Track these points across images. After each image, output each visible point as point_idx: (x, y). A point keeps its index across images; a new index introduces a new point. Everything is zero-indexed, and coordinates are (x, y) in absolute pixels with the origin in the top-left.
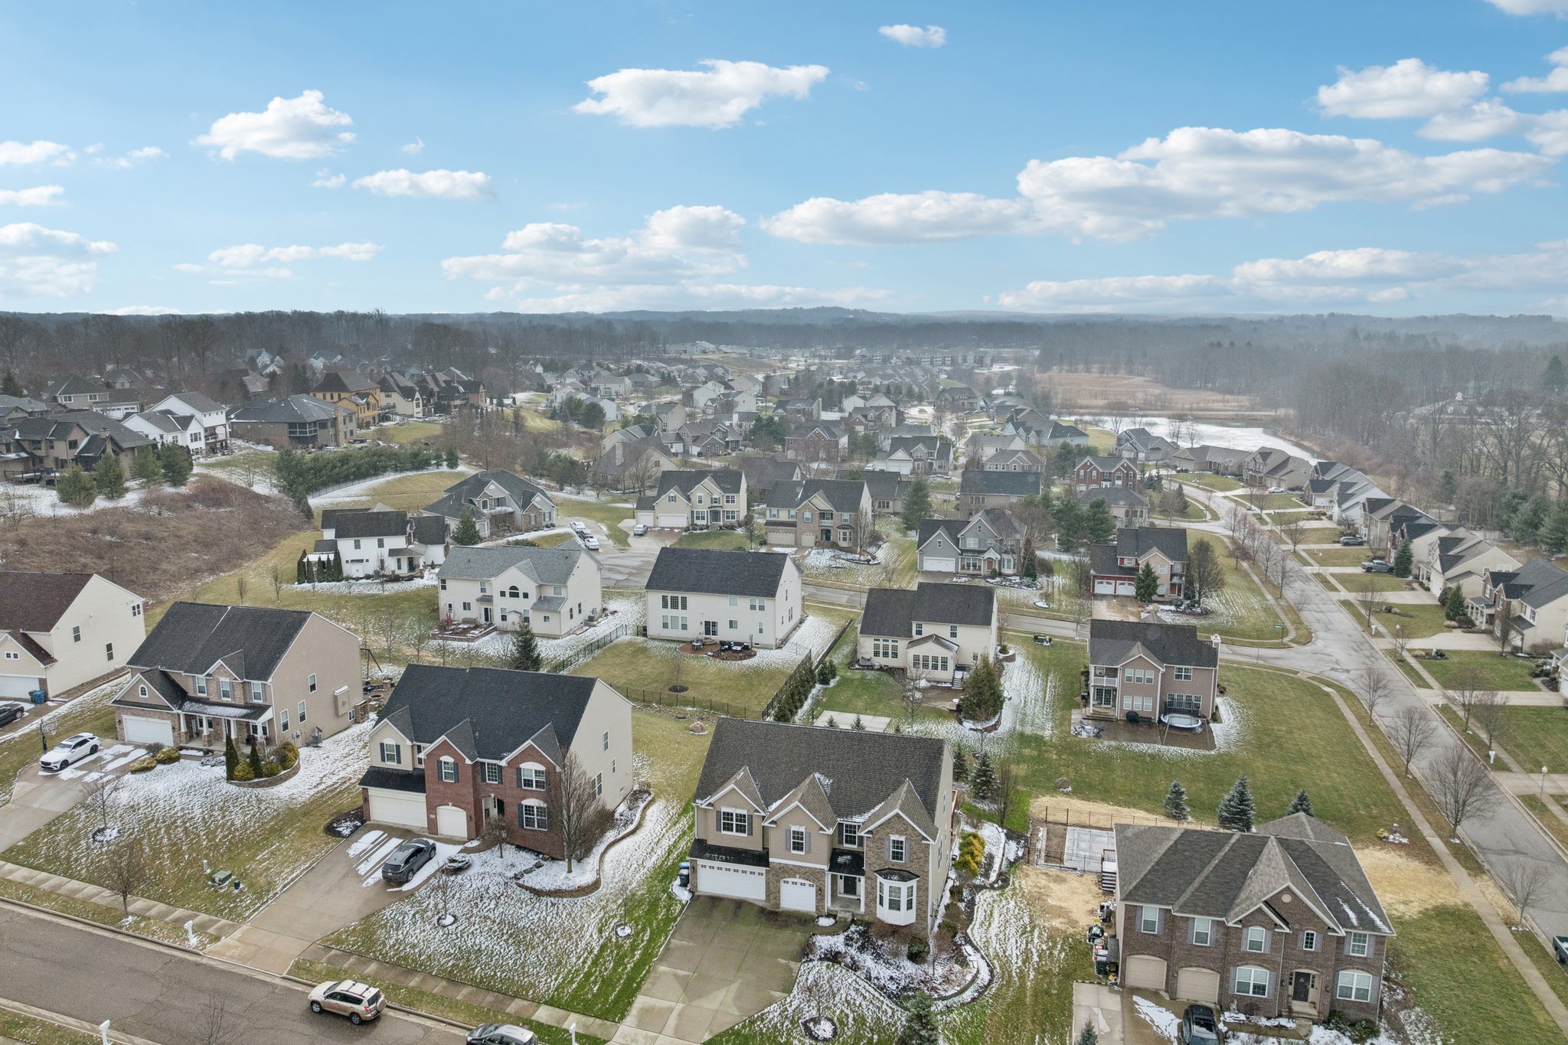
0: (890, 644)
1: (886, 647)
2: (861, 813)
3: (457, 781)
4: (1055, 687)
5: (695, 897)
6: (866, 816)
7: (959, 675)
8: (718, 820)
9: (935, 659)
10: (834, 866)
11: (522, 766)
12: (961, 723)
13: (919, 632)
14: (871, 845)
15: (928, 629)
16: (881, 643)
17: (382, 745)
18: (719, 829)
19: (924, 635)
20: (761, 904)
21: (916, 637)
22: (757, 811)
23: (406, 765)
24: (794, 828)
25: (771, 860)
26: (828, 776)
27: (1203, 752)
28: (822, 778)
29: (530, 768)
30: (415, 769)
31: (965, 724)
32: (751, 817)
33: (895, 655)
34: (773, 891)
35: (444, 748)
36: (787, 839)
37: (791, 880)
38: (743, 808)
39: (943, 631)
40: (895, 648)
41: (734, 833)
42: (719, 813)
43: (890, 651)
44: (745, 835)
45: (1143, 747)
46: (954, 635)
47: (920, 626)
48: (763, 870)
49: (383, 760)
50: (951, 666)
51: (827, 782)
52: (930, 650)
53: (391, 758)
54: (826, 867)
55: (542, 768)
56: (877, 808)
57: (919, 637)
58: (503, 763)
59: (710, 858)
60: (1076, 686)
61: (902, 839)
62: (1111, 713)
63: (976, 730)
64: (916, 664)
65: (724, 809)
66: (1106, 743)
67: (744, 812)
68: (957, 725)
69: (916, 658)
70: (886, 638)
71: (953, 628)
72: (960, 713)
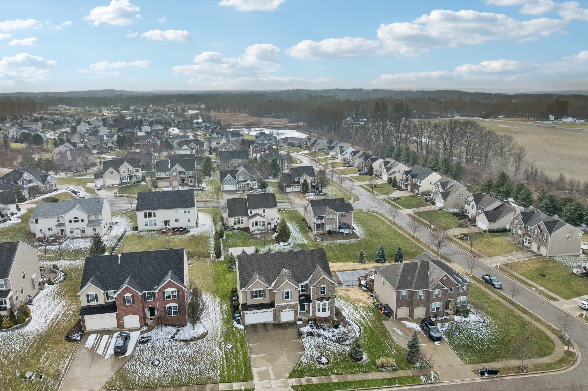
0: (240, 219)
1: (239, 220)
2: (306, 280)
3: (134, 302)
4: (297, 226)
5: (246, 327)
6: (308, 281)
7: (269, 226)
8: (251, 295)
9: (260, 222)
10: (300, 301)
11: (165, 291)
12: (279, 244)
13: (251, 213)
14: (314, 290)
15: (254, 212)
16: (237, 219)
17: (87, 296)
18: (252, 298)
19: (253, 214)
20: (272, 322)
21: (250, 215)
22: (268, 287)
23: (102, 301)
24: (286, 291)
25: (276, 305)
26: (288, 269)
27: (357, 240)
28: (287, 270)
29: (169, 291)
30: (105, 303)
31: (280, 244)
32: (265, 290)
33: (242, 223)
34: (276, 316)
35: (127, 290)
36: (283, 295)
37: (284, 311)
38: (261, 288)
39: (260, 211)
40: (242, 220)
41: (258, 298)
42: (251, 292)
43: (240, 222)
44: (263, 298)
45: (338, 241)
46: (264, 212)
47: (251, 211)
48: (272, 309)
49: (88, 302)
50: (266, 223)
51: (289, 271)
52: (257, 219)
53: (93, 300)
54: (298, 303)
55: (175, 289)
56: (311, 277)
57: (251, 215)
58: (157, 291)
59: (251, 310)
60: (304, 225)
61: (325, 286)
62: (322, 232)
63: (285, 245)
64: (253, 225)
65: (254, 290)
66: (327, 242)
67: (262, 289)
68: (278, 245)
69: (253, 223)
70: (239, 217)
71: (264, 210)
72: (278, 240)
